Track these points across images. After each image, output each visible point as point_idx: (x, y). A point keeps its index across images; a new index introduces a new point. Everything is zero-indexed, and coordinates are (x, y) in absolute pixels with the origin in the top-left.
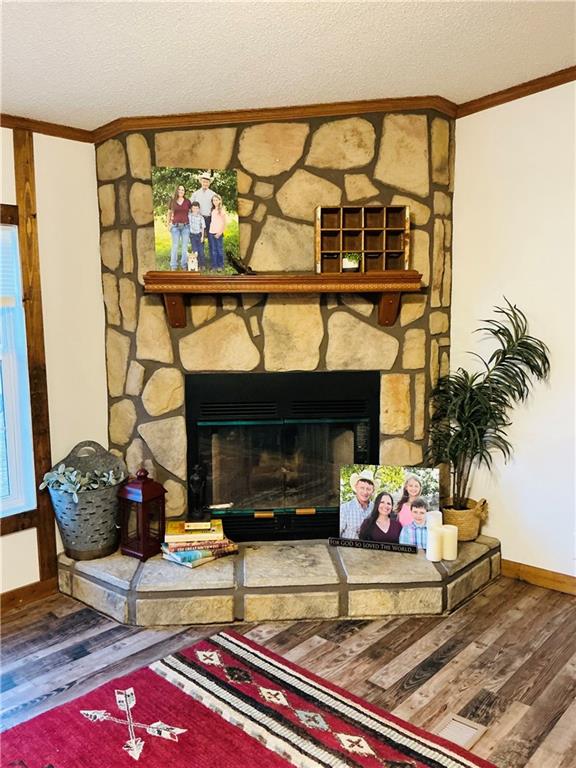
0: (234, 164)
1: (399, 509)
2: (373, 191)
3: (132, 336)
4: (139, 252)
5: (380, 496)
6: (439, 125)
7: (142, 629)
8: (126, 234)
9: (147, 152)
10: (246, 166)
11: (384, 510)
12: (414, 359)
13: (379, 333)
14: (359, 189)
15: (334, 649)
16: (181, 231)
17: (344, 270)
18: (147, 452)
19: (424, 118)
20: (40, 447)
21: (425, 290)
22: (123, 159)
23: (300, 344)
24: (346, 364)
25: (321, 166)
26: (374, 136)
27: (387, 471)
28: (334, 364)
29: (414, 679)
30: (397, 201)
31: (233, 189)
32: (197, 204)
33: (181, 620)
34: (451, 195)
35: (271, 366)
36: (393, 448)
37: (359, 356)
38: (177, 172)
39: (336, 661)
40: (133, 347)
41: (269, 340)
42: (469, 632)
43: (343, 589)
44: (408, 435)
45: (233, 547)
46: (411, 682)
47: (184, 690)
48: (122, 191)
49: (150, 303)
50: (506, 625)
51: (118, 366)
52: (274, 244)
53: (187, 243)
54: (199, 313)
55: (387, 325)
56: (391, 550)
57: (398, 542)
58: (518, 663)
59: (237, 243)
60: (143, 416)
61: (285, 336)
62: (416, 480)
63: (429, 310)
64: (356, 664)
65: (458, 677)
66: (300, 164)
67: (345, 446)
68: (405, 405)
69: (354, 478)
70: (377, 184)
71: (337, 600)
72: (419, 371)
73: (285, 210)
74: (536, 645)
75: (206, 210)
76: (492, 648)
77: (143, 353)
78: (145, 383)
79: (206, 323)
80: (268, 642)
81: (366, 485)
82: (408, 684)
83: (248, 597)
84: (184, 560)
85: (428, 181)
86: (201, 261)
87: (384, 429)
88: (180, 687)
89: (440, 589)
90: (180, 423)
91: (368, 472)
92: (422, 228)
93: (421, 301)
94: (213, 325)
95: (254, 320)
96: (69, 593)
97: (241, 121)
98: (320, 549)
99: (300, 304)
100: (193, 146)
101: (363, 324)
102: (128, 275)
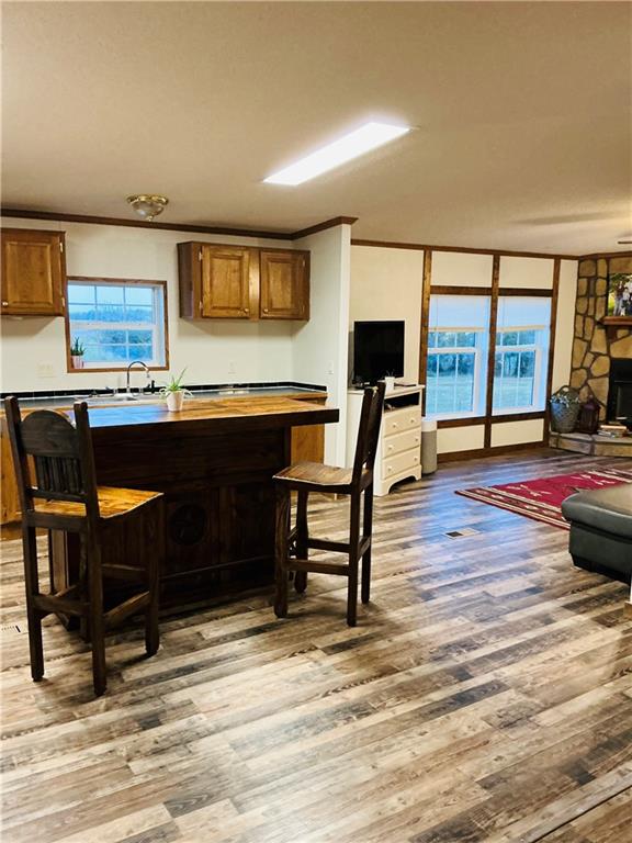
3: (589, 343)
4: (597, 307)
9: (606, 267)
16: (619, 299)
18: (590, 392)
22: (594, 269)
38: (620, 275)
40: (589, 347)
48: (592, 282)
49: (600, 329)
51: (579, 356)
53: (621, 304)
54: (621, 333)
60: (590, 376)
77: (594, 349)
78: (593, 362)
79: (624, 337)
86: (626, 312)
90: (607, 380)
94: (628, 339)
100: (627, 264)
102: (591, 317)
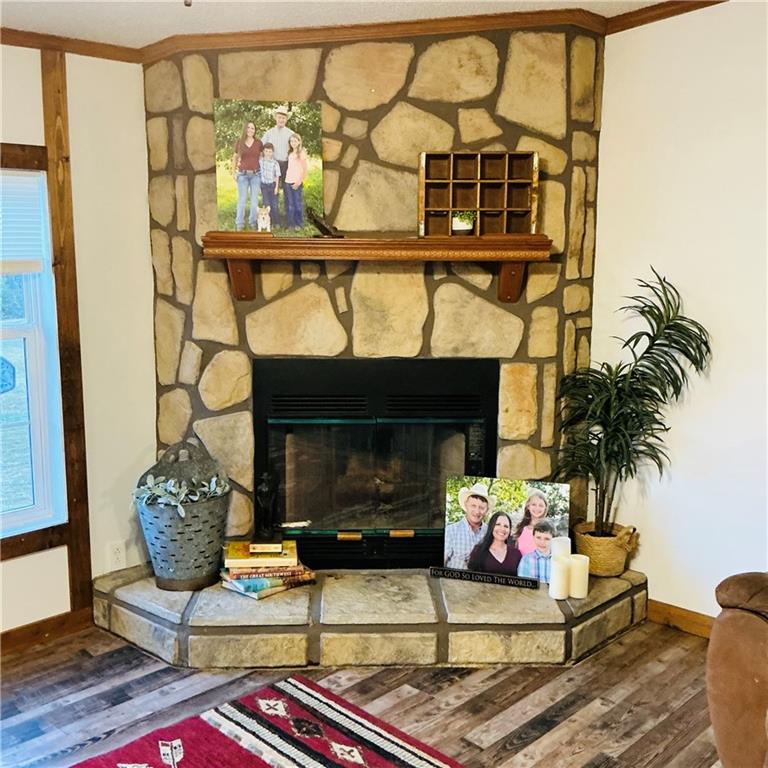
0: (318, 95)
1: (519, 533)
2: (494, 131)
3: (188, 311)
4: (196, 204)
5: (495, 517)
6: (582, 47)
7: (196, 671)
8: (181, 181)
9: (208, 78)
10: (332, 98)
11: (500, 533)
12: (543, 344)
13: (499, 311)
14: (477, 127)
15: (427, 701)
16: (249, 179)
17: (454, 233)
19: (561, 37)
20: (73, 446)
21: (558, 258)
22: (178, 88)
23: (398, 323)
24: (456, 349)
25: (428, 98)
26: (497, 60)
27: (505, 486)
28: (441, 349)
29: (520, 738)
30: (525, 145)
31: (316, 127)
32: (270, 146)
33: (242, 661)
34: (596, 135)
35: (361, 350)
36: (513, 457)
37: (473, 339)
38: (247, 107)
39: (428, 714)
40: (188, 325)
41: (359, 318)
42: (596, 686)
43: (442, 629)
44: (534, 441)
45: (308, 575)
46: (515, 741)
47: (241, 744)
48: (177, 126)
49: (210, 269)
50: (643, 679)
51: (170, 347)
52: (367, 196)
53: (257, 196)
54: (271, 282)
55: (509, 301)
56: (507, 584)
57: (516, 574)
58: (650, 725)
59: (320, 196)
60: (199, 410)
61: (380, 315)
62: (541, 497)
63: (564, 283)
64: (452, 719)
65: (573, 738)
66: (402, 96)
67: (455, 453)
68: (530, 402)
69: (464, 493)
70: (500, 121)
71: (434, 643)
72: (549, 360)
73: (382, 155)
74: (676, 705)
75: (281, 153)
76: (620, 706)
77: (200, 332)
78: (202, 369)
79: (281, 295)
80: (347, 691)
81: (478, 502)
82: (511, 744)
83: (326, 636)
84: (248, 589)
85: (564, 118)
86: (275, 218)
87: (503, 432)
88: (236, 740)
89: (563, 633)
90: (246, 419)
91: (481, 486)
92: (557, 178)
93: (553, 271)
94: (288, 298)
95: (340, 292)
96: (106, 627)
97: (327, 41)
98: (418, 581)
99: (399, 273)
100: (267, 71)
101: (478, 300)
102: (184, 234)
